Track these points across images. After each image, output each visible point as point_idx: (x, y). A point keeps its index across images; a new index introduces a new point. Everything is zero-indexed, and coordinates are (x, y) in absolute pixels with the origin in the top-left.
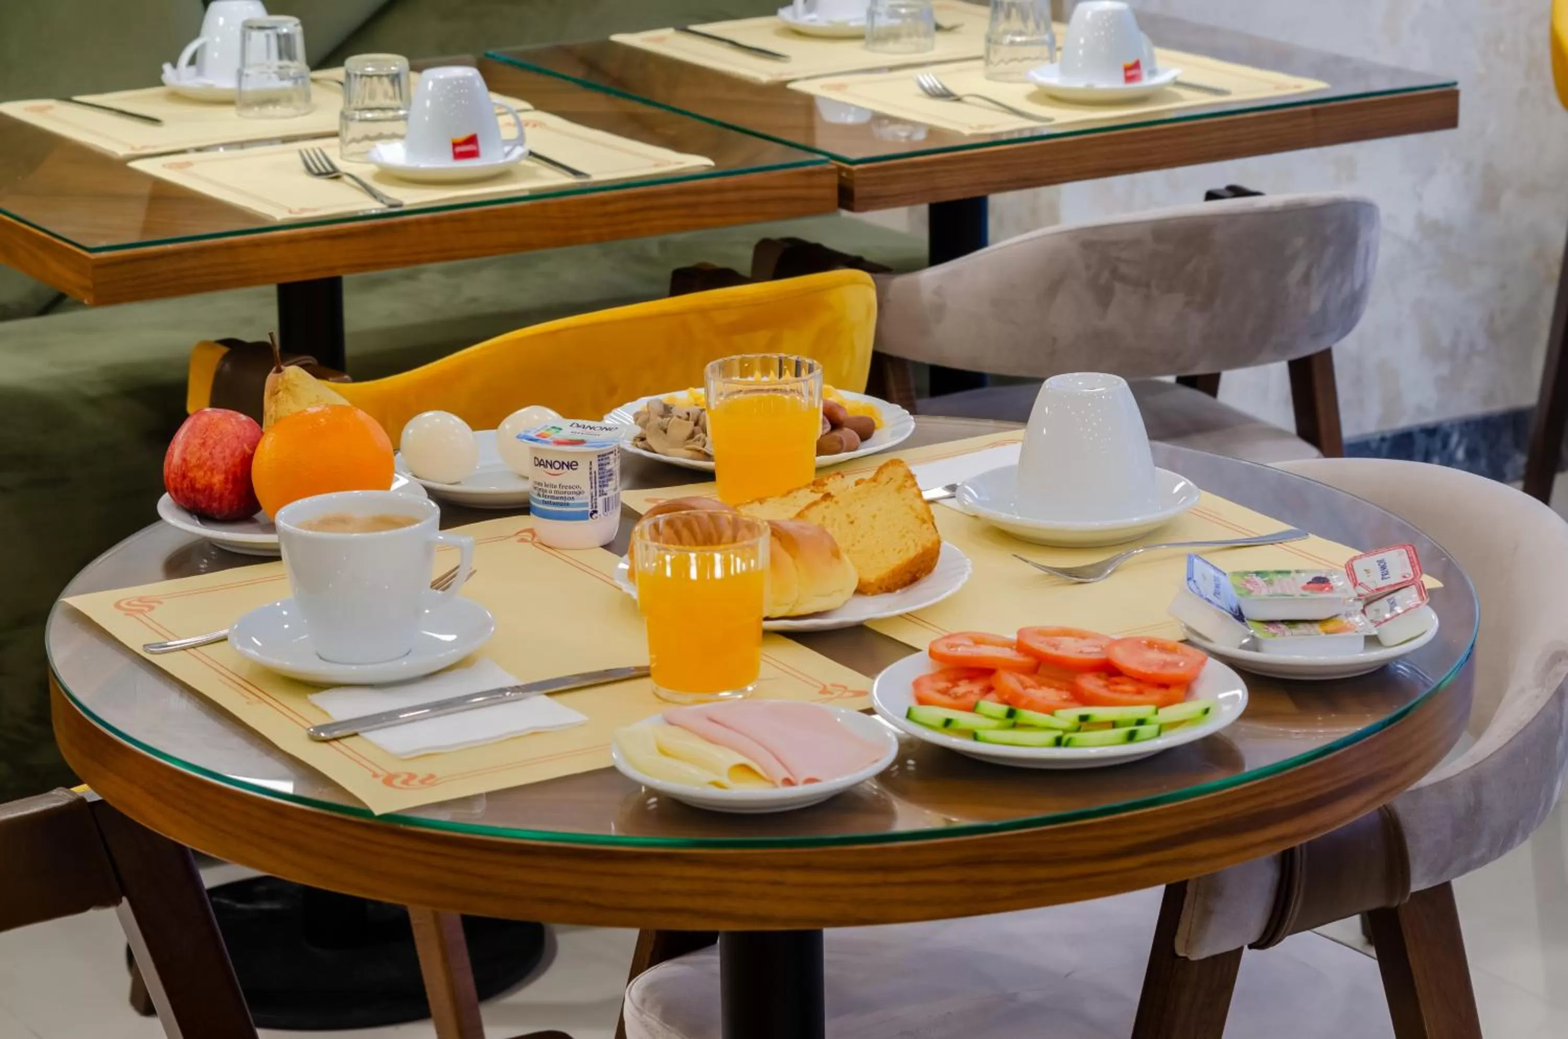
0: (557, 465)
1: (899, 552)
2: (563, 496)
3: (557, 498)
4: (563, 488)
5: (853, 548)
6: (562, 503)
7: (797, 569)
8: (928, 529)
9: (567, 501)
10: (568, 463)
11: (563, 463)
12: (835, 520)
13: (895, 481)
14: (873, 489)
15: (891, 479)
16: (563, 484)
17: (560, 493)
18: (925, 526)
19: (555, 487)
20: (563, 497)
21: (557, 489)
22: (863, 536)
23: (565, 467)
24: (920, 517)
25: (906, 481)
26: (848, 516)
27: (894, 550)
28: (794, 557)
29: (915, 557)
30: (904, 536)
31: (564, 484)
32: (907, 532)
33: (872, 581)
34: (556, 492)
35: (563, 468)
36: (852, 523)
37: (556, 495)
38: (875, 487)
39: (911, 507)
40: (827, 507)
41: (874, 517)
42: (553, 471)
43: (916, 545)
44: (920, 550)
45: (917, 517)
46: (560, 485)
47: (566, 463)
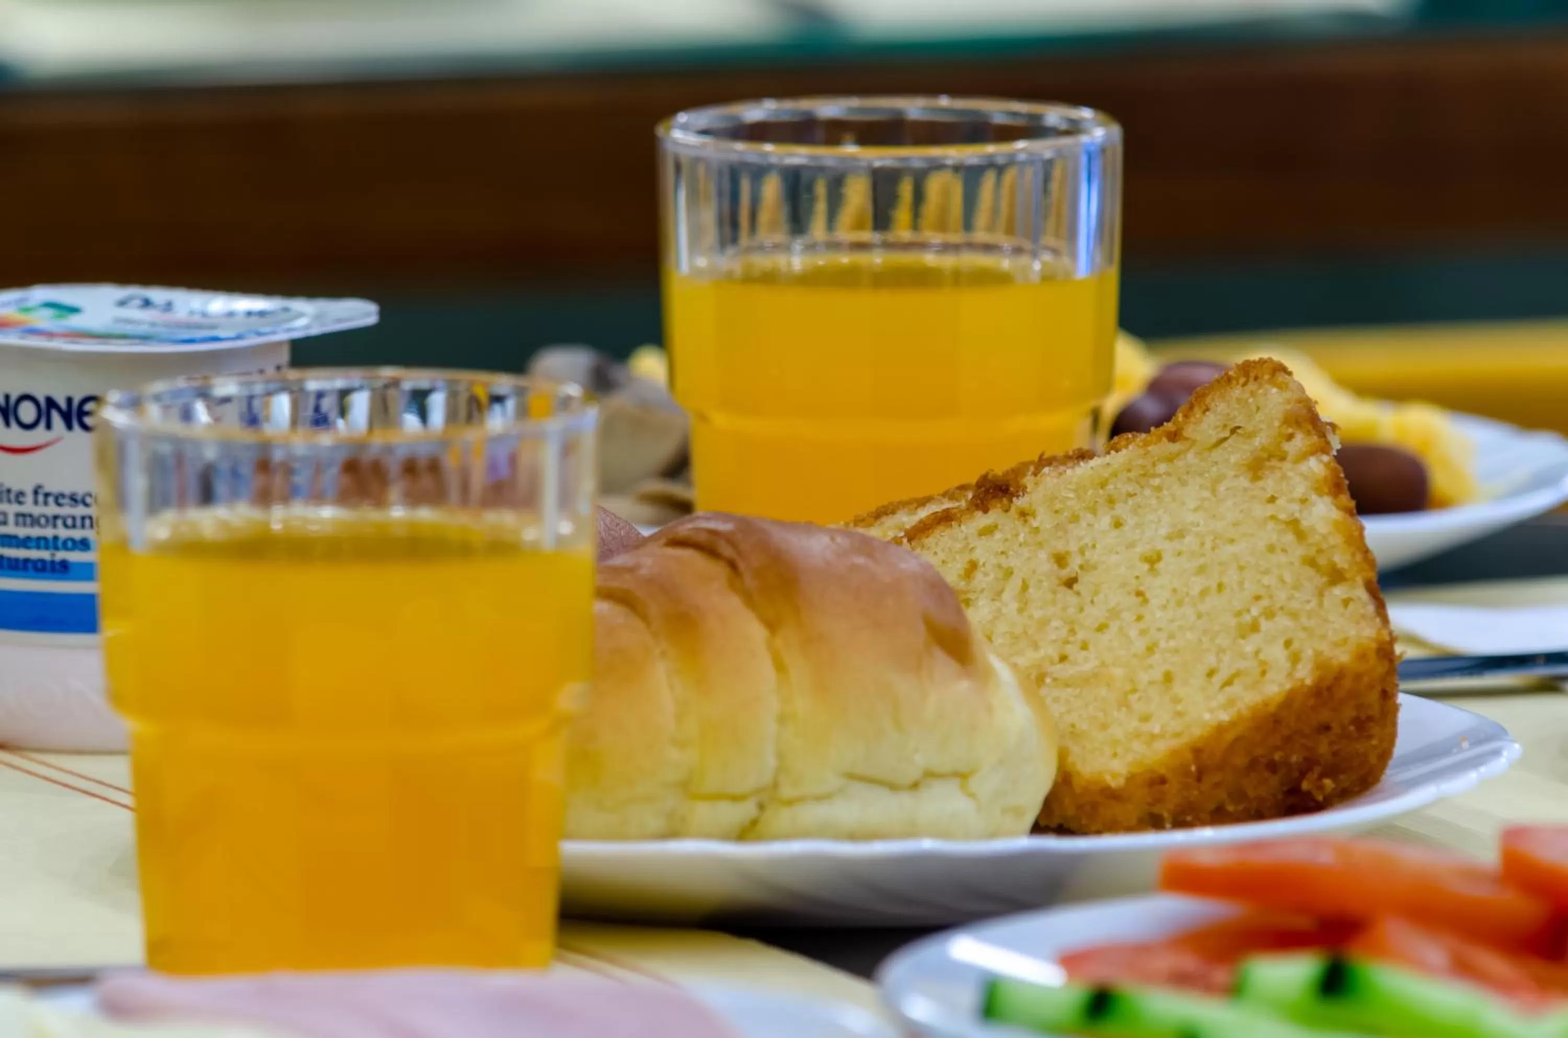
0: (27, 412)
1: (1228, 683)
2: (49, 532)
3: (25, 543)
4: (46, 503)
5: (1058, 669)
6: (43, 561)
7: (780, 667)
8: (1346, 602)
9: (61, 555)
10: (69, 400)
11: (51, 403)
12: (1009, 573)
13: (1250, 436)
14: (1162, 468)
15: (1234, 431)
16: (47, 489)
17: (35, 521)
18: (1339, 591)
19: (20, 496)
20: (45, 539)
21: (28, 507)
22: (1101, 628)
23: (56, 418)
24: (1322, 561)
25: (1290, 437)
26: (1060, 560)
27: (1211, 674)
28: (772, 626)
29: (1289, 700)
30: (1254, 627)
31: (53, 487)
32: (1269, 614)
33: (1116, 783)
34: (22, 517)
35: (49, 426)
36: (1070, 583)
37: (22, 532)
38: (1170, 459)
39: (1294, 524)
40: (988, 531)
41: (1153, 560)
42: (15, 436)
43: (1295, 659)
44: (1305, 675)
45: (1311, 562)
46: (36, 492)
47: (63, 405)
